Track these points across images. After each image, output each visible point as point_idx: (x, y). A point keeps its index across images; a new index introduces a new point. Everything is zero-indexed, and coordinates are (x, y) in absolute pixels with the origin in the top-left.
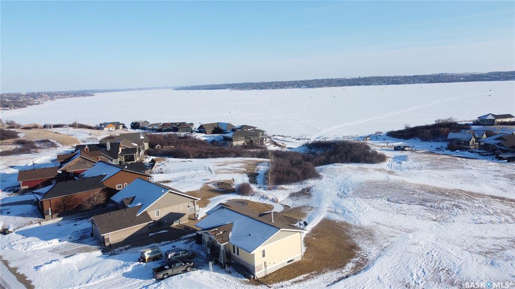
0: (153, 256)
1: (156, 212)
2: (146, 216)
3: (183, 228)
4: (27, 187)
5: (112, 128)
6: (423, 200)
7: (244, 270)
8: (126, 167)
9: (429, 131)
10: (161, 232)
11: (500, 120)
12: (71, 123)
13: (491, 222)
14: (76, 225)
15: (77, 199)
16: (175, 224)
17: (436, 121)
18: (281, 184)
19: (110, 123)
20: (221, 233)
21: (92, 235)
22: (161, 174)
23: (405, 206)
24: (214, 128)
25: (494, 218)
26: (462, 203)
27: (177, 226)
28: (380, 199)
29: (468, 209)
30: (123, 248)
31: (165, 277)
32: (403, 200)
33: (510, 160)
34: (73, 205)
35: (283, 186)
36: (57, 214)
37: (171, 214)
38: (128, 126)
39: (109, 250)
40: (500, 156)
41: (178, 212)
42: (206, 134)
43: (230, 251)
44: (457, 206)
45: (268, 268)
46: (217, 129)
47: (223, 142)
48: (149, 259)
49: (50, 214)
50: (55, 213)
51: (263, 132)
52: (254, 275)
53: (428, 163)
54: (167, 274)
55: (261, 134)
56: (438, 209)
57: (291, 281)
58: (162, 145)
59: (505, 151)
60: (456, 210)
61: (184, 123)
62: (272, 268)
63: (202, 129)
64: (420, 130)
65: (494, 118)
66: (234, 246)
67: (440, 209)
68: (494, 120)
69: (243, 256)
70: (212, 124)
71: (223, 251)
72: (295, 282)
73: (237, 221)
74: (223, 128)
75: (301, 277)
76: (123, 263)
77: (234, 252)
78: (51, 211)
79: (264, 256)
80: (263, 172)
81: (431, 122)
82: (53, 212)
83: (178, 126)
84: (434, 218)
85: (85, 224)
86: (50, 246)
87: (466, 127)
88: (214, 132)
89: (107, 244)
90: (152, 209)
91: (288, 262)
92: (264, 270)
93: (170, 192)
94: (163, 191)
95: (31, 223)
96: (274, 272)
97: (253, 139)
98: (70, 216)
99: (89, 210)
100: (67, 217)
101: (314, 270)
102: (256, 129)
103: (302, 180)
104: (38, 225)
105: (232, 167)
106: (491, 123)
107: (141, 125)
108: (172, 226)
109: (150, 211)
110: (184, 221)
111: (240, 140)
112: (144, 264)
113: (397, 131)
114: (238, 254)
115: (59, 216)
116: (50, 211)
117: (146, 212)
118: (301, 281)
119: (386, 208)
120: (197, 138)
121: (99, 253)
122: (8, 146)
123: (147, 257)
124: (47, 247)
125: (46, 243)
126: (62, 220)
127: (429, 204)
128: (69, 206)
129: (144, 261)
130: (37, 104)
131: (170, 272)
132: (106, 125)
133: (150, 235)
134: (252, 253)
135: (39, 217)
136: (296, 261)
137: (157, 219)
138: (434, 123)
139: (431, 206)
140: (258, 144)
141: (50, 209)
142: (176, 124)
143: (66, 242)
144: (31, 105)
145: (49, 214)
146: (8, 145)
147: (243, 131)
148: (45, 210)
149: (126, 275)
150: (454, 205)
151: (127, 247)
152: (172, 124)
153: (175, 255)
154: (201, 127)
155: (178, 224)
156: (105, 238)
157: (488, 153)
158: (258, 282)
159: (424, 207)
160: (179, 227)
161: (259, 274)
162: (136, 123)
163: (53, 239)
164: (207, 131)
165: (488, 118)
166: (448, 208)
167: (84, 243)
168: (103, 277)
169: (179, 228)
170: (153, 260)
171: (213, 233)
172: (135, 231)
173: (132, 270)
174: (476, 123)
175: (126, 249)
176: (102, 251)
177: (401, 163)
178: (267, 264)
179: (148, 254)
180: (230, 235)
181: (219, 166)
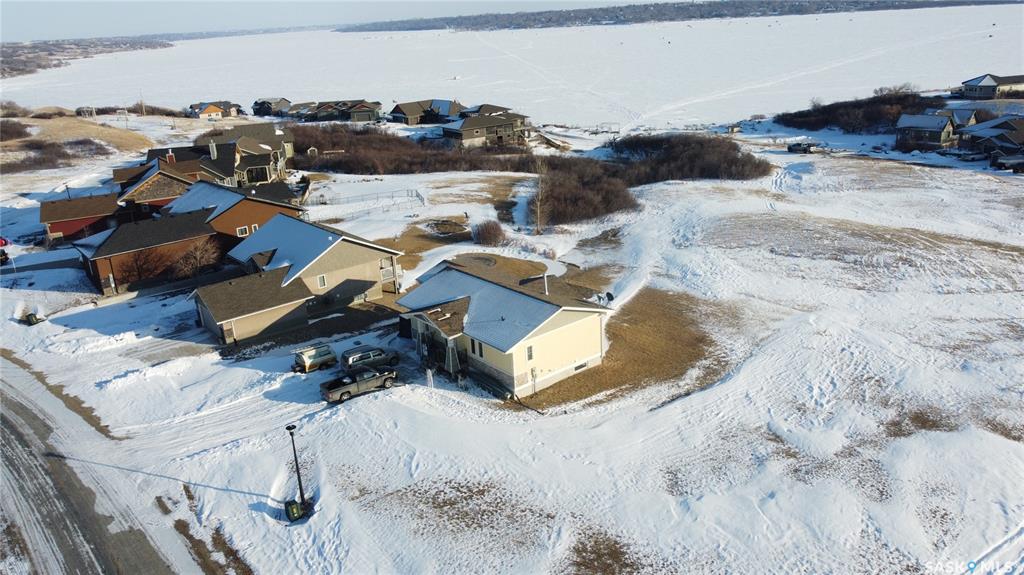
0: (320, 360)
1: (320, 279)
2: (300, 287)
3: (372, 310)
4: (60, 234)
5: (217, 115)
6: (839, 250)
7: (493, 384)
8: (254, 192)
9: (860, 113)
10: (330, 317)
11: (1006, 88)
12: (131, 104)
13: (969, 290)
14: (164, 305)
15: (162, 256)
16: (357, 301)
17: (876, 92)
18: (561, 223)
19: (211, 104)
20: (448, 315)
21: (198, 324)
22: (323, 206)
23: (804, 262)
24: (424, 112)
25: (976, 283)
26: (916, 255)
27: (360, 305)
28: (756, 250)
29: (927, 266)
30: (259, 347)
31: (345, 398)
32: (800, 251)
33: (1019, 169)
34: (156, 268)
35: (566, 227)
36: (126, 285)
37: (348, 282)
38: (248, 109)
39: (234, 352)
40: (1000, 161)
41: (363, 279)
42: (407, 123)
43: (466, 350)
44: (905, 261)
45: (537, 380)
46: (430, 113)
47: (442, 140)
48: (311, 367)
49: (113, 285)
50: (122, 283)
51: (523, 118)
52: (512, 393)
53: (854, 177)
54: (349, 392)
55: (519, 124)
56: (867, 266)
57: (582, 402)
58: (320, 147)
59: (1010, 152)
60: (903, 268)
61: (362, 101)
62: (547, 378)
63: (399, 114)
64: (841, 111)
65: (993, 83)
66: (473, 341)
67: (873, 266)
68: (994, 88)
69: (490, 359)
70: (418, 103)
71: (453, 349)
72: (590, 405)
73: (478, 294)
74: (442, 112)
75: (601, 396)
76: (262, 374)
77: (474, 352)
78: (114, 279)
79: (530, 357)
80: (525, 200)
81: (865, 92)
82: (118, 282)
83: (350, 108)
84: (860, 284)
85: (182, 304)
86: (119, 345)
87: (937, 102)
88: (423, 120)
89: (229, 340)
90: (309, 273)
91: (577, 368)
92: (530, 383)
93: (343, 240)
94: (330, 238)
95: (78, 303)
96: (551, 387)
97: (502, 132)
98: (152, 290)
99: (186, 277)
100: (146, 291)
101: (624, 383)
102: (510, 111)
103: (603, 214)
104: (91, 306)
105: (463, 190)
106: (989, 93)
107: (273, 106)
108: (350, 305)
109: (306, 277)
110: (374, 296)
111: (477, 137)
112: (303, 376)
113: (796, 114)
114: (481, 355)
115: (130, 290)
116: (112, 280)
117: (299, 279)
118: (600, 402)
119: (767, 267)
120: (389, 132)
121: (216, 357)
122: (10, 153)
123: (308, 362)
124: (114, 347)
125: (112, 339)
126: (137, 297)
127: (852, 258)
128: (148, 270)
129: (303, 370)
130: (55, 66)
131: (353, 389)
132: (202, 107)
133: (311, 322)
134: (508, 353)
135: (91, 292)
136: (591, 365)
137: (322, 293)
138: (871, 95)
139: (855, 262)
140: (514, 143)
141: (111, 276)
142: (345, 104)
143: (150, 337)
144: (44, 67)
145: (110, 286)
146: (11, 151)
147: (483, 116)
148: (101, 277)
149: (269, 395)
150: (901, 258)
151: (267, 344)
152: (337, 103)
153: (361, 358)
154: (397, 109)
155: (362, 301)
156: (225, 328)
157: (977, 157)
158: (520, 405)
159: (842, 264)
160: (365, 306)
161: (521, 391)
162: (264, 103)
163: (124, 332)
164: (409, 117)
165: (984, 83)
166: (887, 266)
167: (185, 339)
168: (227, 400)
169: (365, 309)
170: (320, 369)
171: (434, 317)
172: (281, 316)
173: (282, 386)
174: (958, 95)
175: (267, 349)
176: (221, 354)
177: (800, 178)
178: (537, 372)
179: (310, 357)
180: (466, 319)
181: (438, 188)
